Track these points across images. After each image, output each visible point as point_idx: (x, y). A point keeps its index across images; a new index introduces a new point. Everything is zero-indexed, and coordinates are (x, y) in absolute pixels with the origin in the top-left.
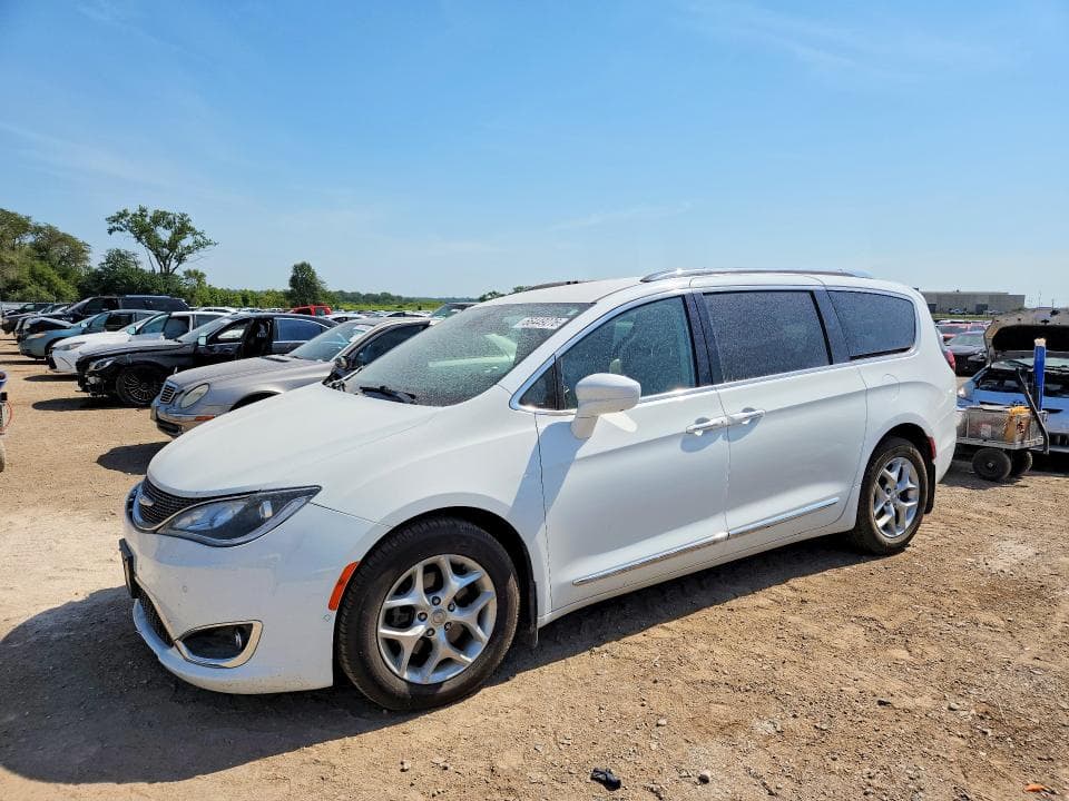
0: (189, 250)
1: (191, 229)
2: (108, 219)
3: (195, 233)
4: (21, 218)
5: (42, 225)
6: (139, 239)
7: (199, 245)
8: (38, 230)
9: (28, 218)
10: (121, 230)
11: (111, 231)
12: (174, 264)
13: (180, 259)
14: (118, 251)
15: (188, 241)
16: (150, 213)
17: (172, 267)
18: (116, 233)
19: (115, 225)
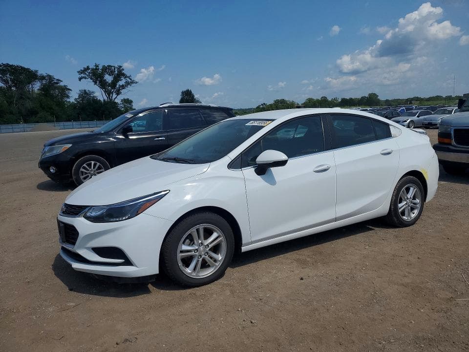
0: (123, 87)
1: (123, 75)
2: (78, 72)
3: (126, 77)
4: (32, 71)
5: (45, 75)
6: (95, 83)
7: (128, 84)
8: (42, 78)
9: (37, 71)
10: (86, 78)
11: (80, 79)
12: (114, 96)
13: (118, 93)
14: (85, 91)
15: (122, 82)
16: (100, 67)
17: (113, 98)
18: (83, 80)
19: (83, 75)
